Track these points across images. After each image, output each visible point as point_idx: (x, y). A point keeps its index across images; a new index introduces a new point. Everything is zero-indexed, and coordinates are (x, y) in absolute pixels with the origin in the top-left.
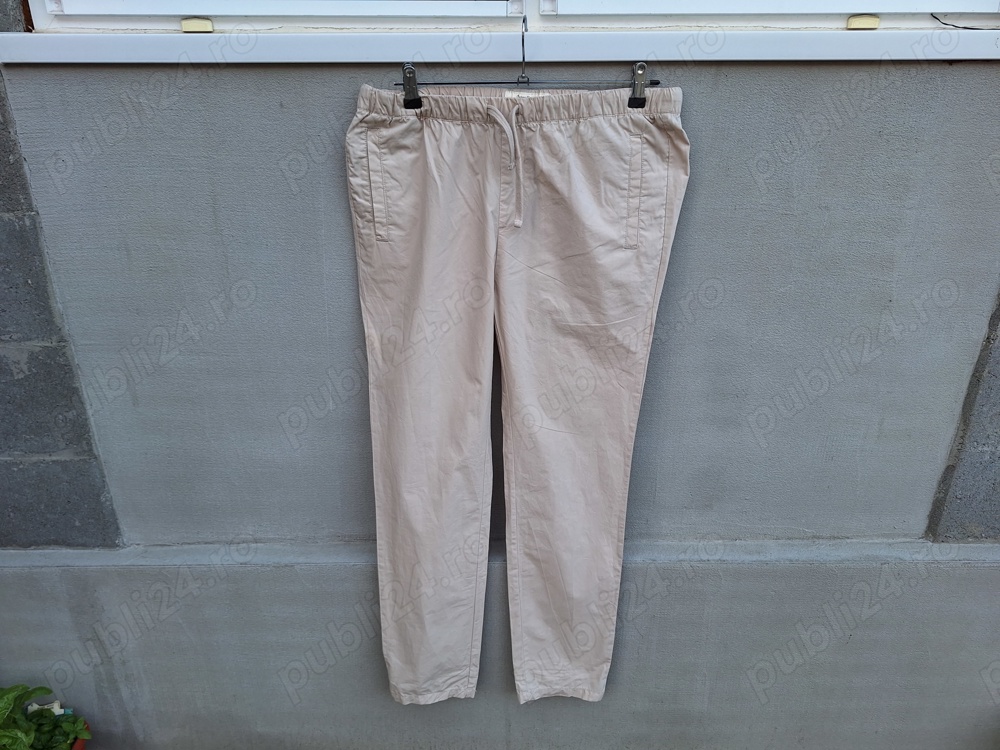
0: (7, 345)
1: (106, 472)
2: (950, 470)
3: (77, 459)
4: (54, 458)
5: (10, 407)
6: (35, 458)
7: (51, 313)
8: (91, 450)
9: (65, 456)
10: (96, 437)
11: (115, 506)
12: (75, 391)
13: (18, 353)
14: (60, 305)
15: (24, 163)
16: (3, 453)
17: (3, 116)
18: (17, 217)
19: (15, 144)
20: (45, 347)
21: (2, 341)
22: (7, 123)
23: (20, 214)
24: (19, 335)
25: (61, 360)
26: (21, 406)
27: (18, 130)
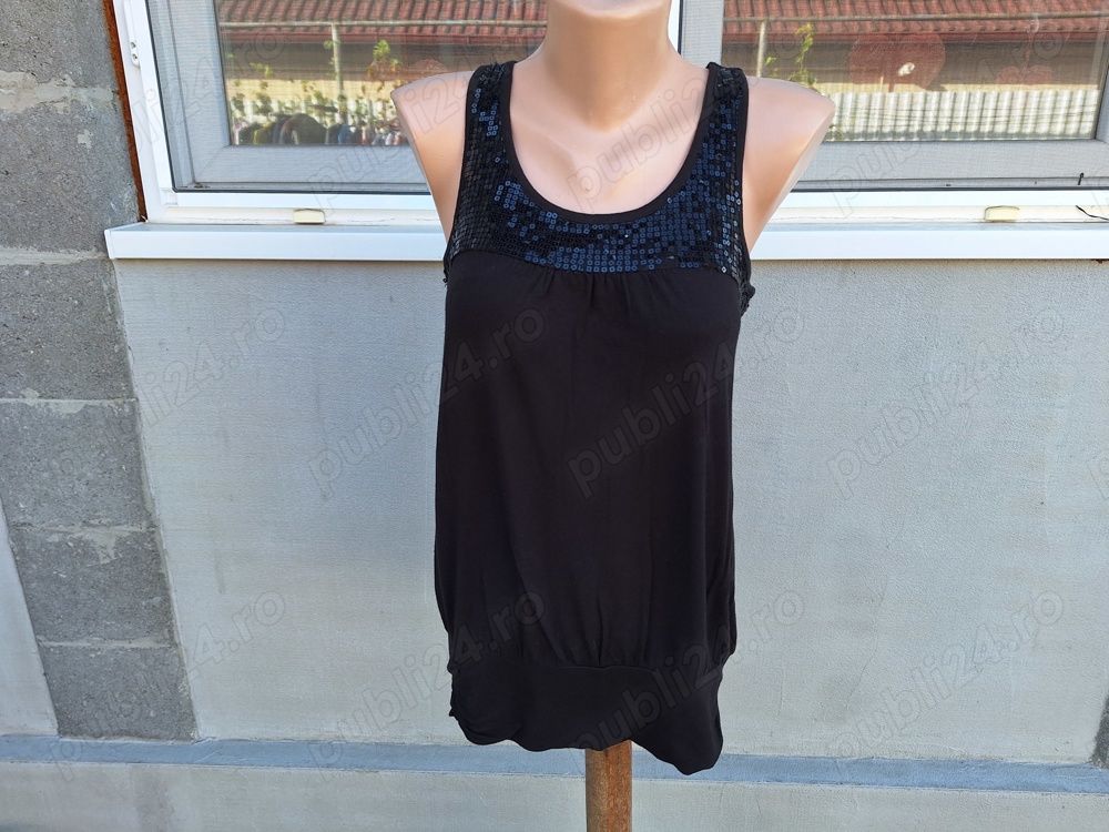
0: (95, 529)
1: (186, 661)
3: (157, 646)
4: (133, 645)
5: (93, 592)
6: (115, 644)
7: (142, 499)
8: (172, 638)
9: (145, 643)
10: (179, 624)
11: (192, 697)
12: (161, 577)
13: (104, 539)
14: (153, 491)
15: (129, 353)
16: (82, 638)
17: (112, 308)
18: (117, 404)
19: (121, 333)
20: (134, 533)
21: (92, 525)
22: (115, 314)
23: (120, 401)
24: (109, 520)
25: (149, 546)
26: (104, 591)
27: (125, 320)
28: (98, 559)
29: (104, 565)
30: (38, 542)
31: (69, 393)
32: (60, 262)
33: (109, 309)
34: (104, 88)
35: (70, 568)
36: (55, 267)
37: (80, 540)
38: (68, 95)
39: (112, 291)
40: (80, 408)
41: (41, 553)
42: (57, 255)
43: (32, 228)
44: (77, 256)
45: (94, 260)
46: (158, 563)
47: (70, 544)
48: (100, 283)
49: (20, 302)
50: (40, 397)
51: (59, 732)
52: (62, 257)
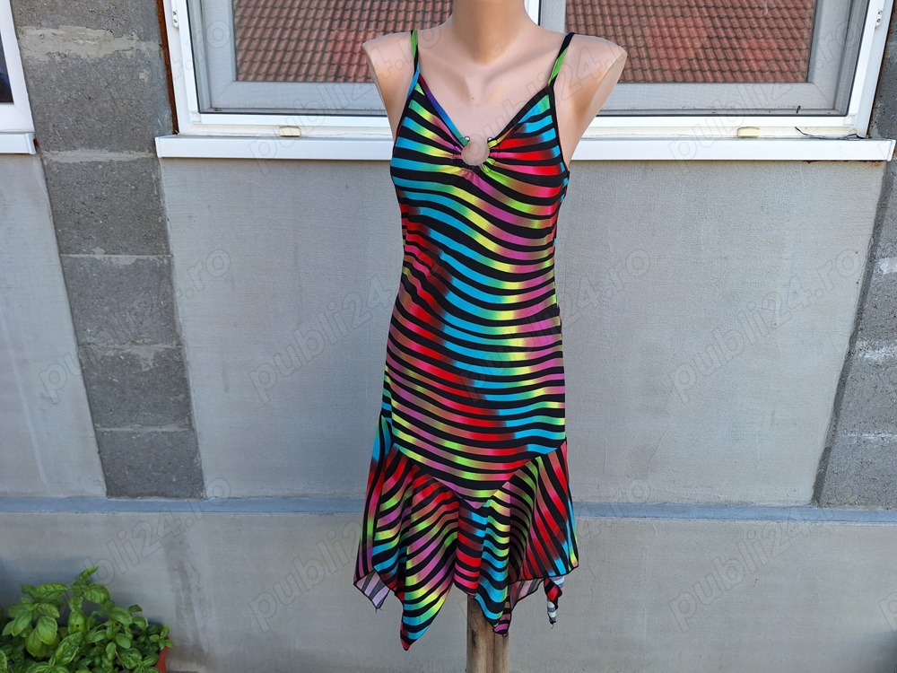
0: (140, 347)
1: (199, 441)
2: (827, 451)
3: (180, 430)
4: (164, 430)
5: (136, 392)
6: (150, 429)
7: (174, 325)
8: (190, 424)
9: (172, 428)
10: (195, 415)
11: (203, 467)
12: (184, 381)
13: (146, 354)
14: (181, 320)
15: (168, 224)
16: (126, 425)
17: (158, 191)
18: (159, 258)
19: (163, 209)
20: (168, 349)
21: (137, 344)
22: (159, 196)
23: (161, 256)
24: (150, 340)
25: (177, 358)
26: (144, 390)
27: (166, 200)
28: (141, 368)
29: (145, 372)
30: (99, 356)
31: (126, 251)
32: (123, 159)
33: (156, 193)
34: (154, 42)
35: (121, 374)
36: (120, 163)
37: (129, 354)
38: (134, 46)
39: (158, 180)
40: (133, 260)
41: (101, 364)
42: (122, 155)
43: (105, 136)
44: (135, 155)
45: (147, 159)
46: (183, 371)
47: (122, 357)
48: (150, 174)
49: (95, 187)
50: (106, 253)
51: (107, 495)
52: (125, 156)
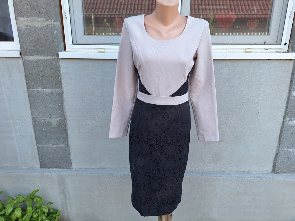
0: (52, 119)
1: (70, 150)
2: (277, 154)
4: (59, 146)
5: (50, 133)
6: (55, 146)
7: (63, 112)
8: (68, 144)
9: (62, 145)
10: (69, 141)
11: (71, 159)
12: (66, 130)
13: (54, 121)
14: (65, 110)
15: (62, 79)
16: (47, 144)
18: (59, 90)
19: (61, 75)
20: (60, 120)
22: (59, 71)
24: (55, 117)
25: (64, 123)
26: (53, 133)
27: (62, 72)
28: (52, 126)
29: (53, 127)
30: (39, 122)
31: (48, 88)
33: (58, 69)
34: (59, 22)
35: (46, 128)
36: (47, 60)
37: (49, 121)
38: (52, 23)
39: (59, 65)
40: (51, 91)
41: (40, 125)
42: (48, 57)
43: (43, 51)
44: (52, 58)
45: (55, 59)
46: (66, 127)
47: (46, 122)
48: (57, 64)
49: (39, 68)
50: (42, 89)
51: (40, 167)
52: (49, 58)
